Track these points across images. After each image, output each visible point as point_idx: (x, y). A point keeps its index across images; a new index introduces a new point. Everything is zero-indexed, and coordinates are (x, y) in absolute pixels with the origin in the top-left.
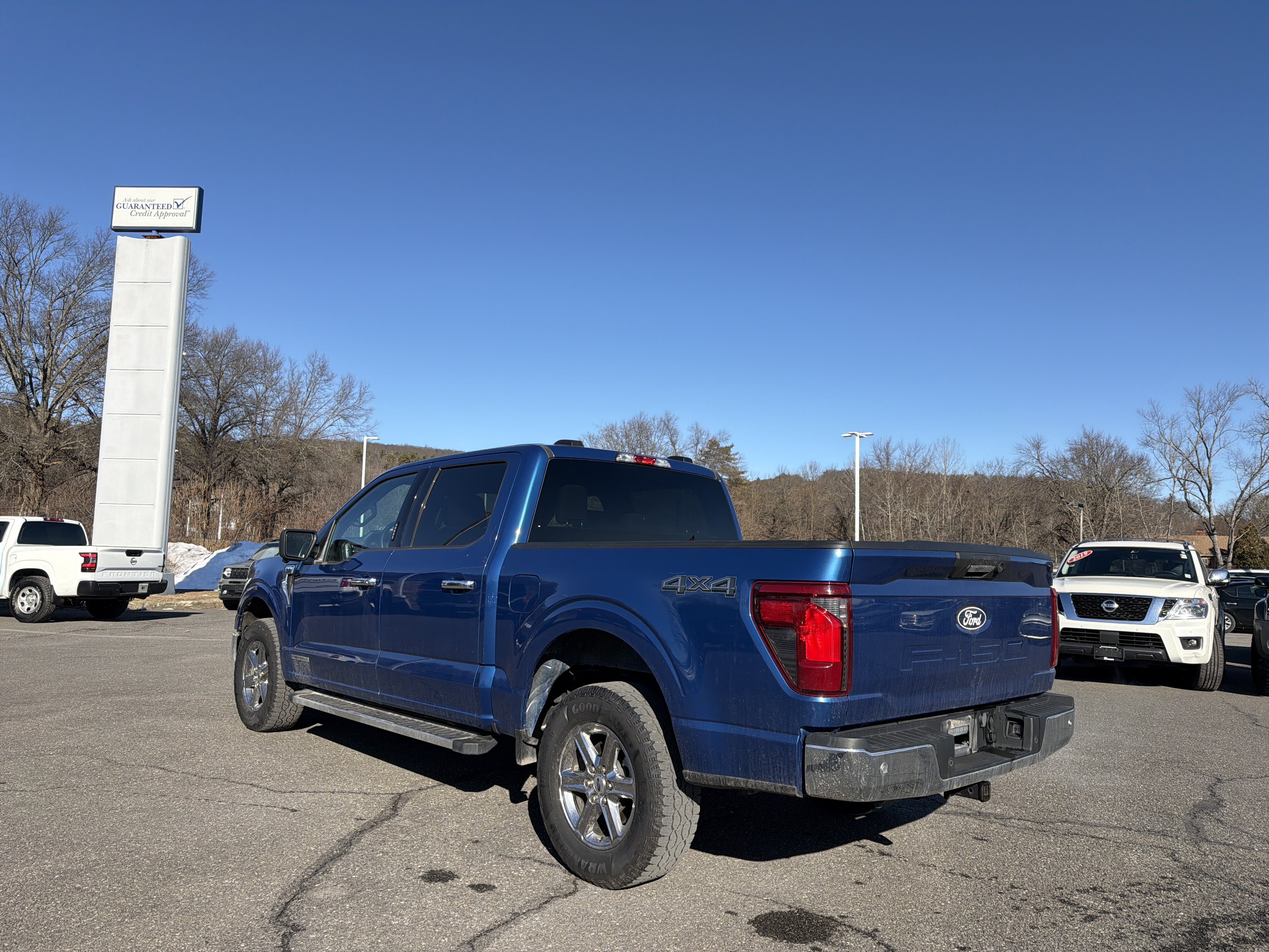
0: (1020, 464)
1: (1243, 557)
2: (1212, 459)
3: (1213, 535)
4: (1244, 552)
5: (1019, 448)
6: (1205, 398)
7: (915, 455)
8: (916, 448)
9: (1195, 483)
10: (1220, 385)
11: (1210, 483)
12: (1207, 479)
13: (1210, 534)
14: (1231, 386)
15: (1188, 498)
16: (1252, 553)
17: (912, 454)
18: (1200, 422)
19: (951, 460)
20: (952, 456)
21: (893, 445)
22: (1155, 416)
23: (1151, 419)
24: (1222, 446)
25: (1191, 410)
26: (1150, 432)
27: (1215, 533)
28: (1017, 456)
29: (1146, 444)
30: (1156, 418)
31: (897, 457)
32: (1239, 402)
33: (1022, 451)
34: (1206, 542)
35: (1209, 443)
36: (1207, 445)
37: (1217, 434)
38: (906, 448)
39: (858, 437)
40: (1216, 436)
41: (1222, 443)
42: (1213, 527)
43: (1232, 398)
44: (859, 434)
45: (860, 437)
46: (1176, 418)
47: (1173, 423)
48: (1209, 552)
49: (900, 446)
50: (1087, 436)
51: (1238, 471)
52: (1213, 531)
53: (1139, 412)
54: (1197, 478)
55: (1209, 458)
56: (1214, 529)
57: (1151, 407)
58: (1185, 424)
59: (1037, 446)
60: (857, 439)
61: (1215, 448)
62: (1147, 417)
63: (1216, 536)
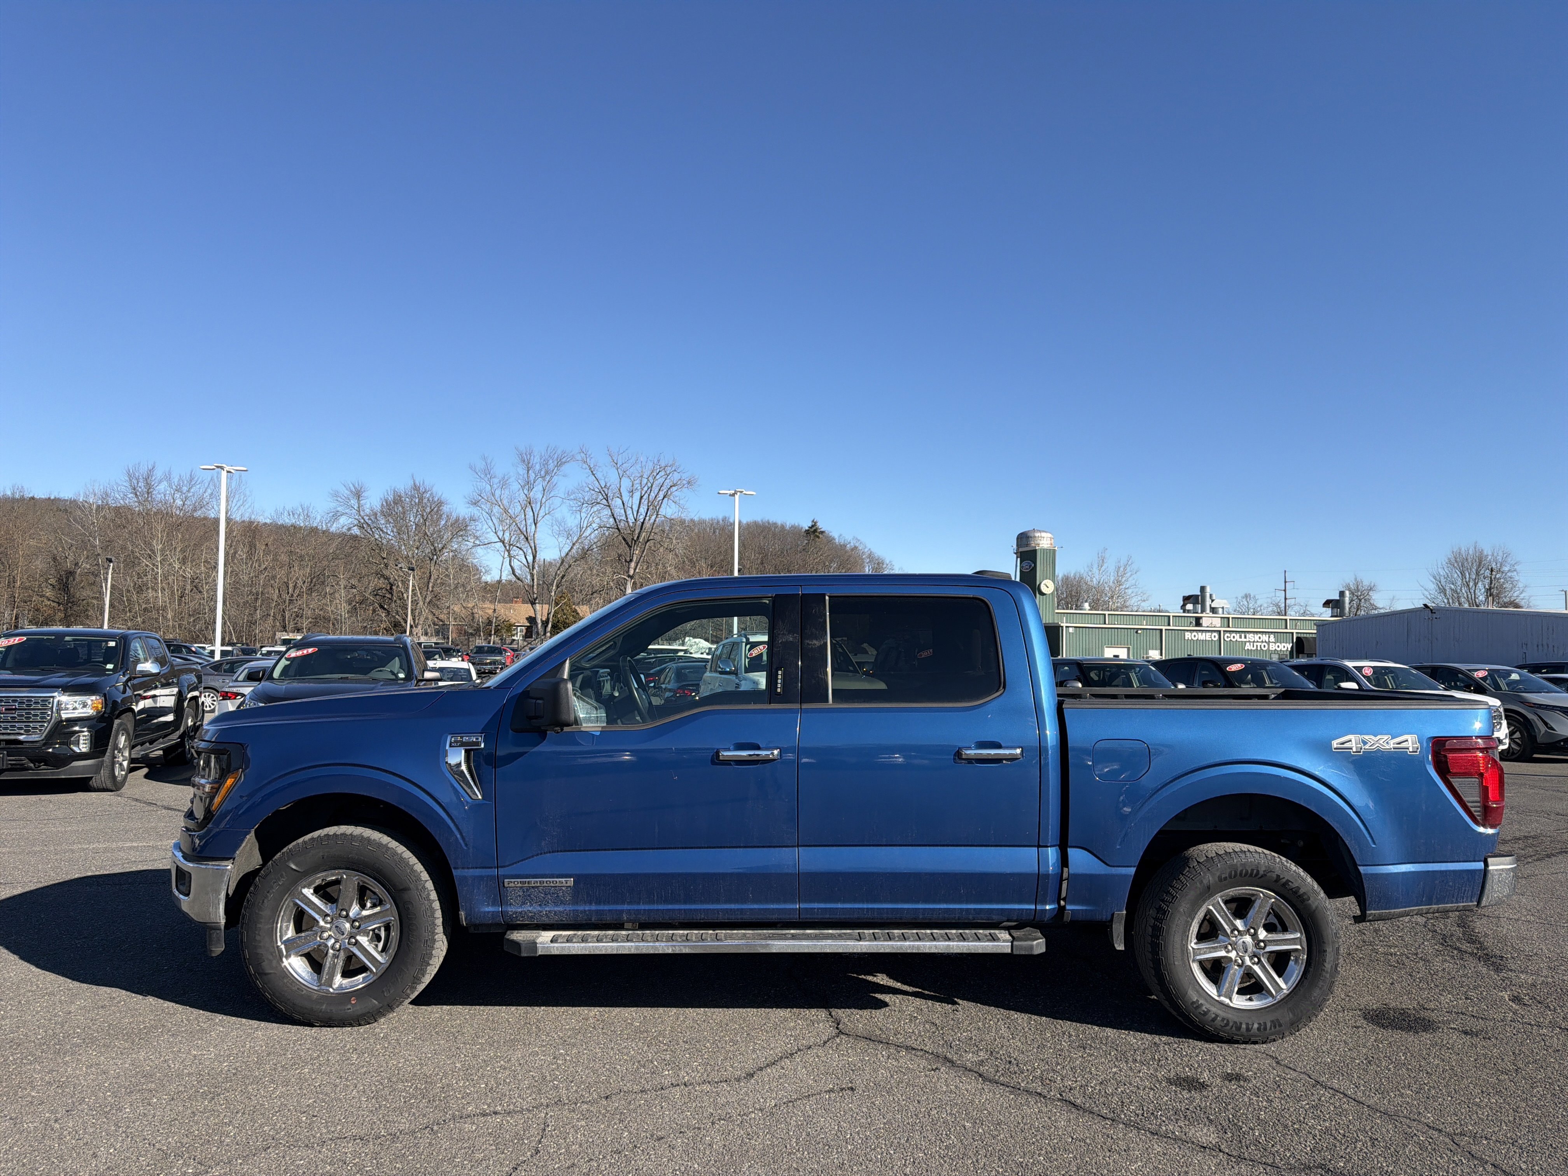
0: (336, 516)
1: (557, 626)
2: (538, 525)
3: (535, 603)
4: (558, 622)
5: (336, 495)
6: (536, 461)
7: (188, 491)
8: (191, 481)
9: (520, 549)
10: (549, 449)
11: (535, 549)
12: (533, 546)
13: (533, 603)
14: (559, 452)
15: (512, 564)
16: (565, 623)
17: (185, 489)
18: (529, 485)
19: (235, 501)
20: (237, 496)
21: (158, 473)
22: (487, 473)
23: (482, 476)
24: (547, 512)
25: (522, 470)
26: (481, 491)
27: (537, 601)
28: (333, 505)
29: (475, 503)
30: (488, 476)
31: (162, 490)
32: (565, 468)
33: (339, 499)
34: (526, 610)
35: (536, 507)
36: (534, 510)
37: (544, 500)
38: (176, 480)
39: (225, 471)
40: (543, 502)
41: (547, 509)
42: (535, 596)
43: (560, 464)
44: (227, 468)
45: (228, 472)
46: (506, 478)
47: (504, 484)
48: (526, 621)
49: (168, 477)
50: (416, 488)
51: (560, 539)
52: (535, 600)
53: (471, 468)
54: (522, 543)
55: (535, 524)
56: (537, 598)
57: (484, 463)
58: (515, 486)
59: (358, 495)
60: (224, 474)
61: (542, 514)
62: (479, 474)
63: (537, 605)
